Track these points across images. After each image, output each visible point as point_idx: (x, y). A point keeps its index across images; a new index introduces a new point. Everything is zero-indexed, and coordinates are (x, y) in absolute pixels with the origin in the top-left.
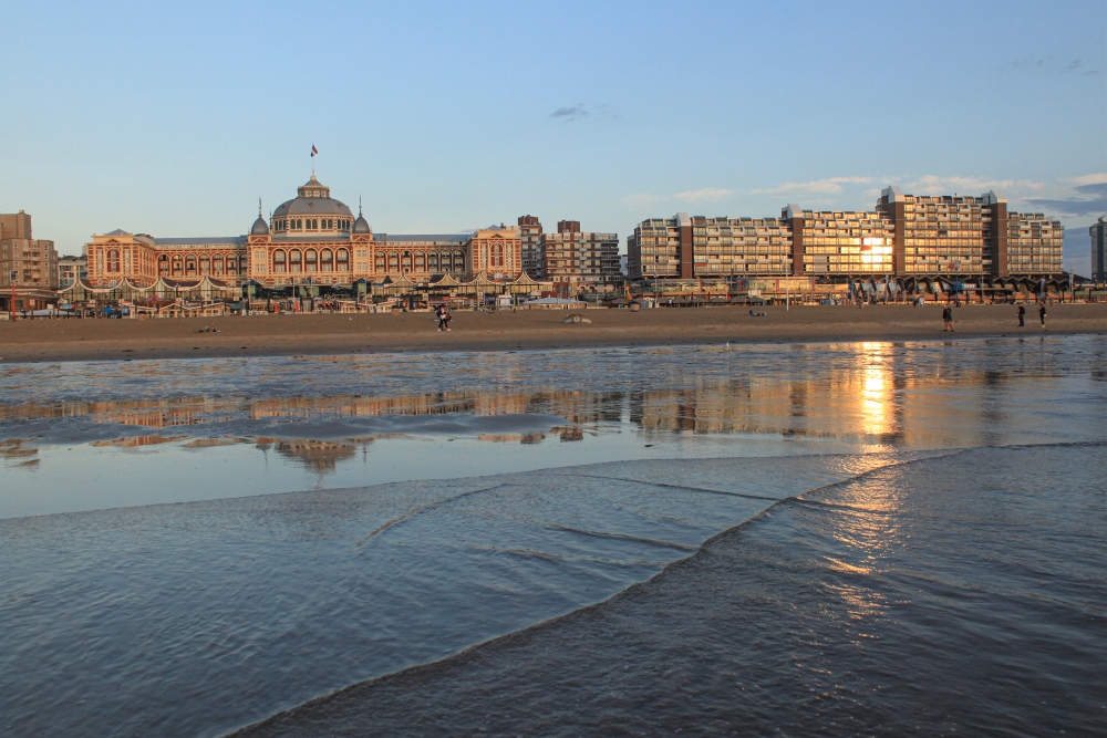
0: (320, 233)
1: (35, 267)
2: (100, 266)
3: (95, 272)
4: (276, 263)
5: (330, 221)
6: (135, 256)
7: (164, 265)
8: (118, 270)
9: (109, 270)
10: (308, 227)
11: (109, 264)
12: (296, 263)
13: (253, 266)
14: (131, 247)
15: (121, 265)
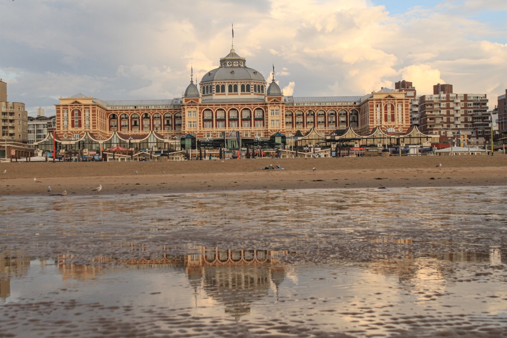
0: (240, 96)
1: (10, 125)
2: (66, 123)
3: (62, 128)
4: (204, 120)
5: (248, 86)
6: (93, 115)
7: (113, 123)
8: (80, 126)
9: (73, 126)
10: (230, 90)
11: (73, 122)
12: (221, 120)
13: (187, 123)
14: (91, 107)
15: (83, 122)
